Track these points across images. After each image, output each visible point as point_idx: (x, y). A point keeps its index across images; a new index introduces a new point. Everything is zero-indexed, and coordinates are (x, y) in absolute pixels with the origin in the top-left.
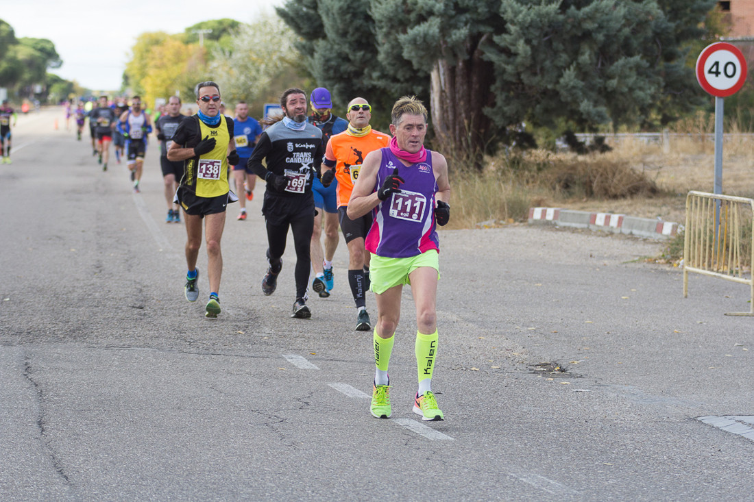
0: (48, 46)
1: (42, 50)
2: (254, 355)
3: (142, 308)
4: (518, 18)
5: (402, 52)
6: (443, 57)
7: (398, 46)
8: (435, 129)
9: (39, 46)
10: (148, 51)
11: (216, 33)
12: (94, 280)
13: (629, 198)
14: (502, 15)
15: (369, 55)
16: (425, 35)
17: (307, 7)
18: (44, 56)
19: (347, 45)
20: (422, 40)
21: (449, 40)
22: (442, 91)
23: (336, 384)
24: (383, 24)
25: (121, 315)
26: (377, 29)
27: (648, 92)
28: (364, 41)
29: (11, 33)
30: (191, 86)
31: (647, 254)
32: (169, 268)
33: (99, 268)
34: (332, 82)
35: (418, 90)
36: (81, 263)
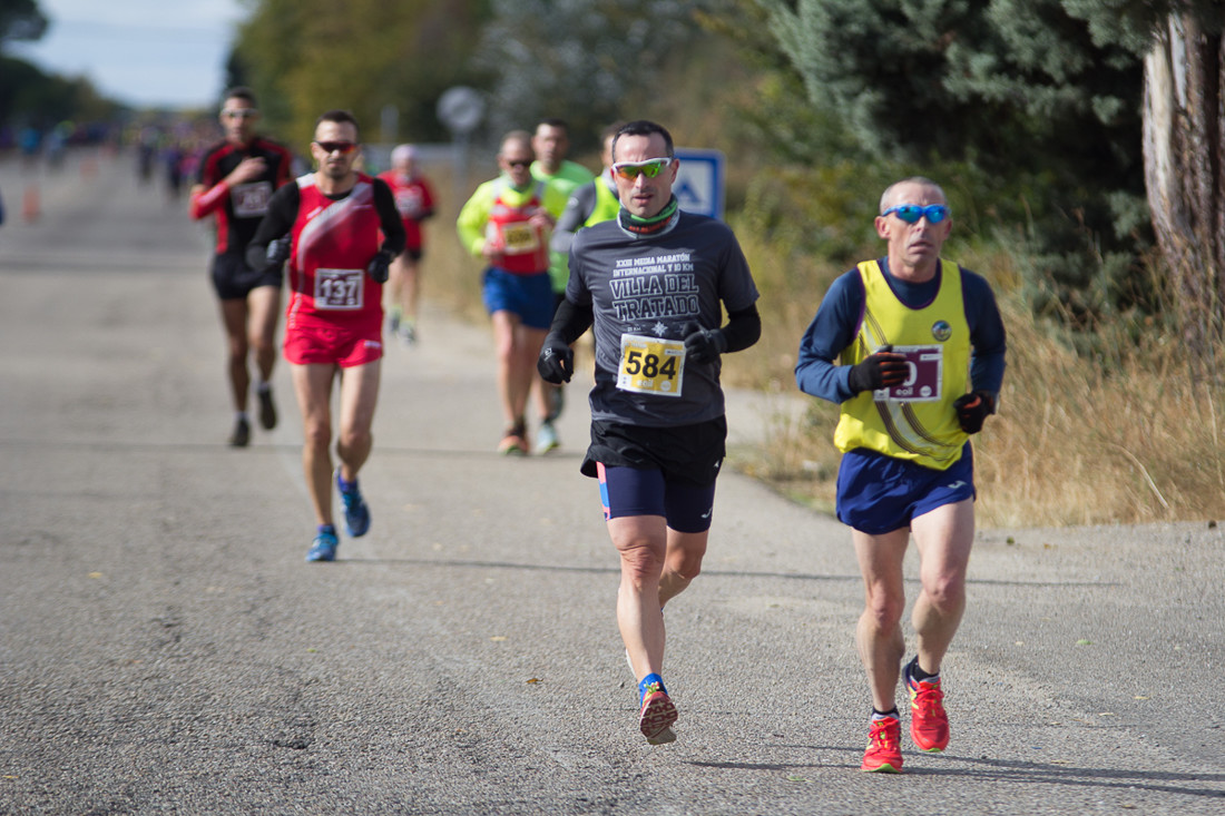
3: (304, 747)
6: (1182, 9)
8: (1155, 222)
12: (160, 664)
22: (1177, 112)
25: (241, 765)
32: (378, 629)
33: (173, 630)
34: (852, 84)
35: (1107, 108)
36: (121, 614)
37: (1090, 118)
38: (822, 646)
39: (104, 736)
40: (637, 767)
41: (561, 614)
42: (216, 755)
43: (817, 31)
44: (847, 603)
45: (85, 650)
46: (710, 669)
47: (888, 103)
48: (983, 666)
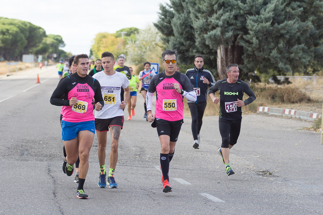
0: (59, 38)
1: (57, 40)
2: (143, 166)
4: (253, 28)
5: (205, 42)
6: (222, 44)
7: (204, 39)
8: (219, 74)
9: (56, 38)
10: (100, 40)
11: (129, 33)
13: (299, 103)
14: (247, 27)
15: (192, 43)
16: (215, 35)
17: (166, 22)
18: (58, 42)
20: (214, 37)
21: (224, 37)
22: (222, 58)
23: (176, 179)
24: (198, 30)
26: (195, 32)
27: (307, 59)
28: (190, 37)
29: (44, 33)
30: (118, 55)
31: (306, 126)
35: (212, 57)
37: (210, 59)
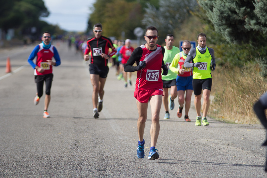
3: (105, 171)
10: (104, 6)
12: (74, 153)
18: (37, 9)
19: (235, 3)
25: (91, 175)
32: (121, 145)
33: (77, 145)
34: (224, 27)
36: (65, 142)
38: (218, 150)
39: (62, 168)
40: (177, 176)
41: (161, 142)
42: (86, 173)
43: (217, 15)
44: (223, 140)
45: (58, 149)
46: (193, 154)
47: (232, 31)
48: (253, 154)
